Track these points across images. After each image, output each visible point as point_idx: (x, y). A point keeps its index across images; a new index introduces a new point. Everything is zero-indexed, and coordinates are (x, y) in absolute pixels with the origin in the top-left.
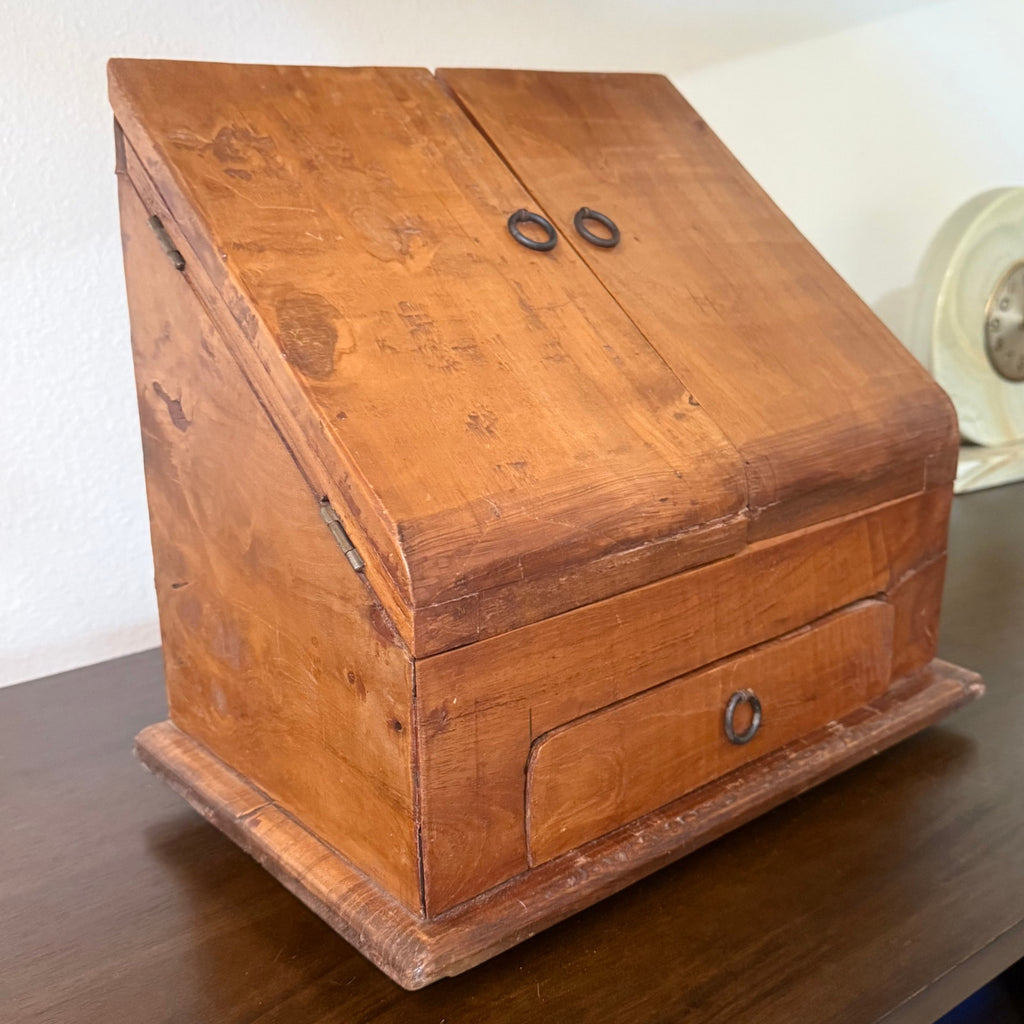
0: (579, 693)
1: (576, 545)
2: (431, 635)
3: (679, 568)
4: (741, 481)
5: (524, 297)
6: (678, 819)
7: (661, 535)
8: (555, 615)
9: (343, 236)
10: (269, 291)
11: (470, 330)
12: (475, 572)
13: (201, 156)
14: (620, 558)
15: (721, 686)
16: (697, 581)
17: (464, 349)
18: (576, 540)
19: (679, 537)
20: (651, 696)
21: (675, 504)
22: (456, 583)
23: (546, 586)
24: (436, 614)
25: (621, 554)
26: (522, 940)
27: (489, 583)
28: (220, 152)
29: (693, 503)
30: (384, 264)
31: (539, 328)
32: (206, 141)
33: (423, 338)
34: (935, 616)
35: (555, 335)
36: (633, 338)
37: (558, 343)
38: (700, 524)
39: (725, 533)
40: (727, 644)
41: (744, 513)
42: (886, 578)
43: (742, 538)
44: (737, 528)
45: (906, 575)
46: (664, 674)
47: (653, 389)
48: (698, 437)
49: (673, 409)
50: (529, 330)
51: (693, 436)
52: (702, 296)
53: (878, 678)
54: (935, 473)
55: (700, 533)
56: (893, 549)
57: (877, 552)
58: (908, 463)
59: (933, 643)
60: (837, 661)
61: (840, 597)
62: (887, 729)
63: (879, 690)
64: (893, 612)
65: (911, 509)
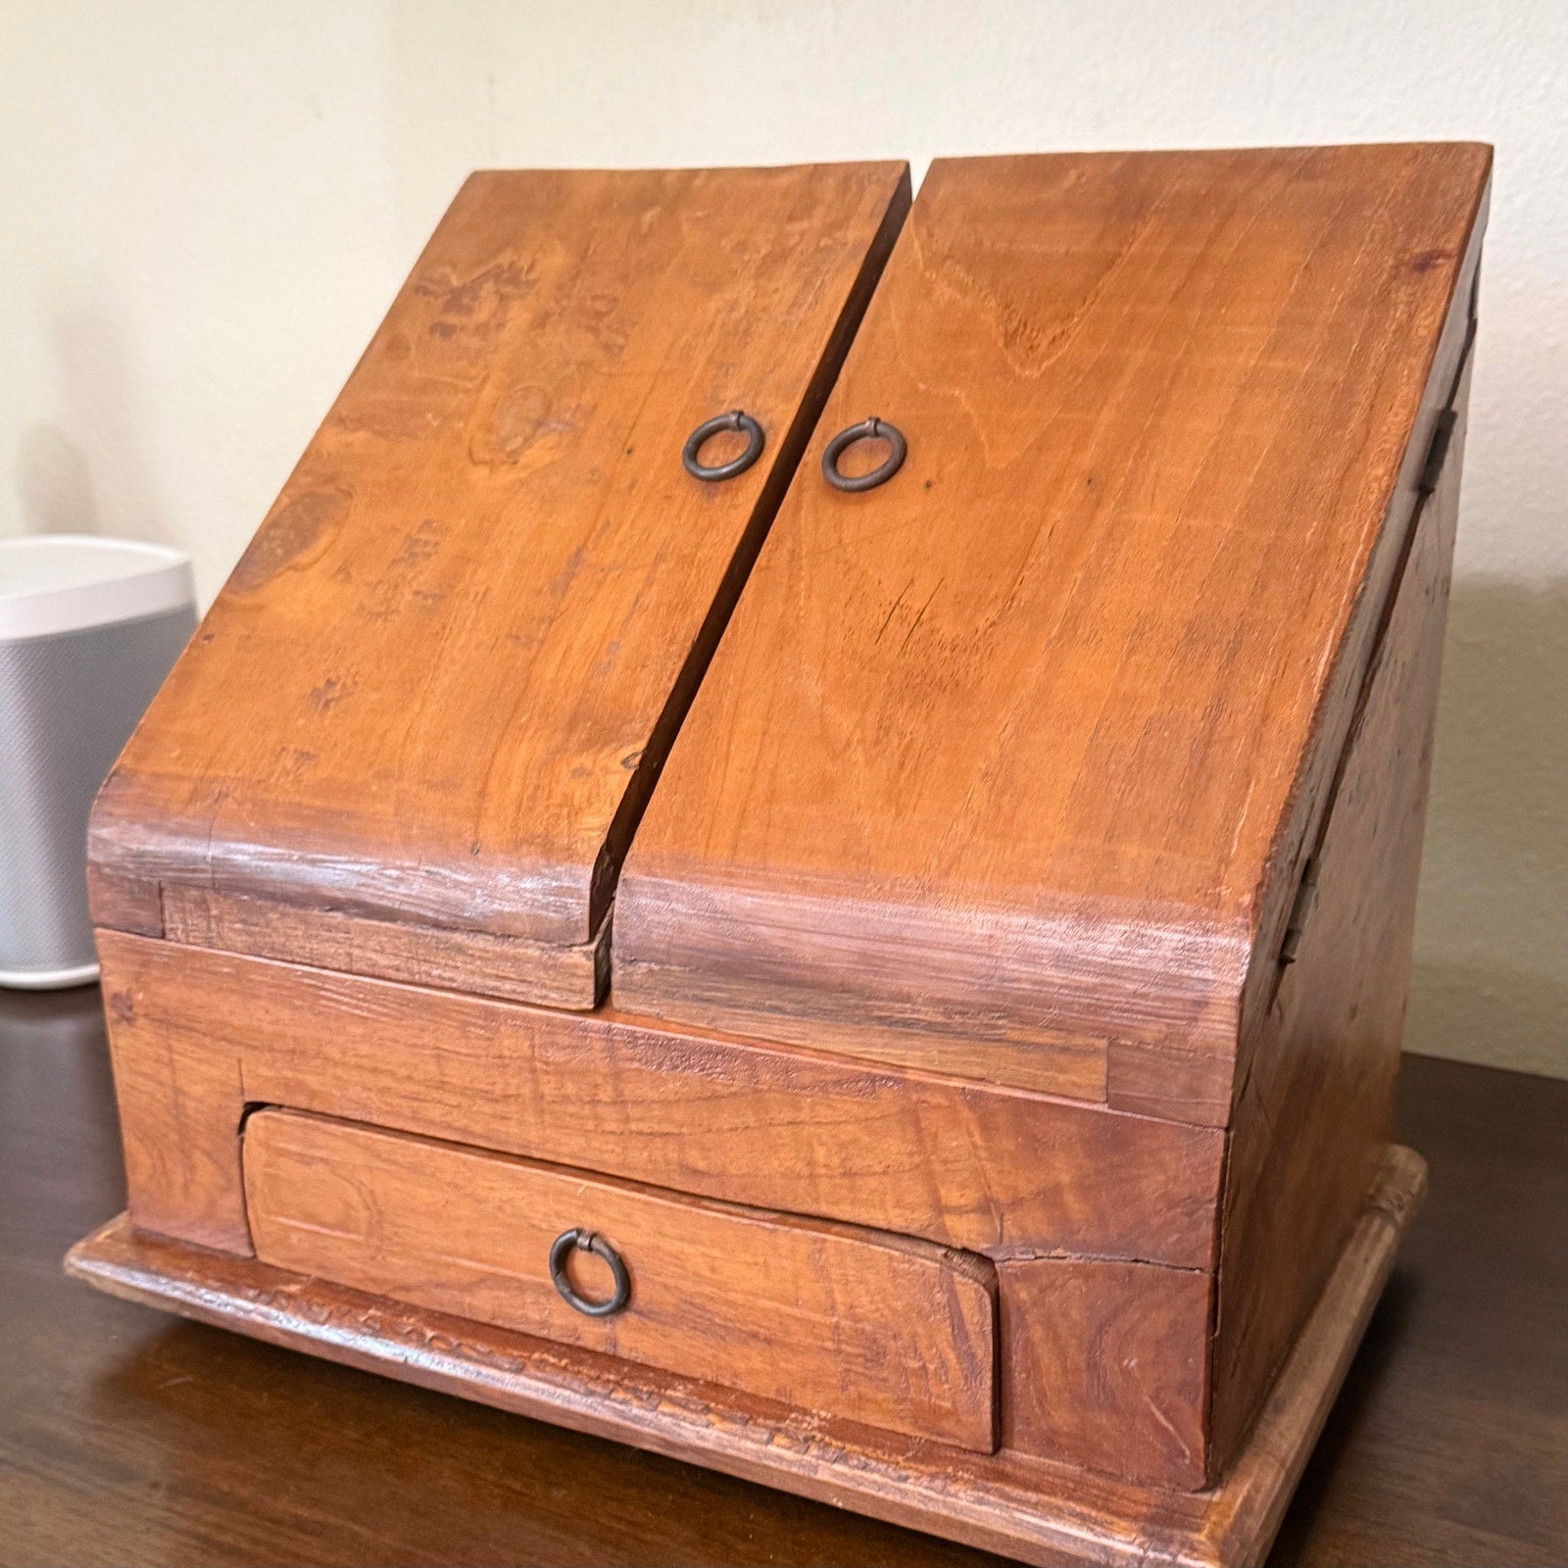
0: (309, 1080)
3: (460, 981)
5: (590, 544)
9: (465, 424)
11: (463, 575)
13: (429, 303)
14: (359, 926)
15: (551, 1203)
17: (425, 598)
27: (172, 875)
28: (456, 300)
30: (470, 467)
31: (554, 592)
32: (456, 283)
33: (401, 570)
34: (1179, 1392)
35: (562, 608)
36: (672, 641)
37: (552, 621)
38: (493, 934)
39: (546, 968)
40: (569, 1147)
41: (585, 953)
42: (987, 1229)
43: (582, 992)
44: (571, 971)
45: (1053, 1254)
46: (449, 1127)
47: (595, 723)
48: (565, 810)
49: (585, 760)
50: (539, 592)
51: (561, 806)
52: (918, 606)
53: (948, 1405)
54: (1144, 1084)
55: (498, 948)
56: (1006, 1183)
57: (952, 1167)
58: (1046, 1028)
59: (1188, 1454)
60: (828, 1310)
61: (843, 1200)
62: (874, 1482)
63: (961, 1433)
64: (986, 1300)
65: (1058, 1125)
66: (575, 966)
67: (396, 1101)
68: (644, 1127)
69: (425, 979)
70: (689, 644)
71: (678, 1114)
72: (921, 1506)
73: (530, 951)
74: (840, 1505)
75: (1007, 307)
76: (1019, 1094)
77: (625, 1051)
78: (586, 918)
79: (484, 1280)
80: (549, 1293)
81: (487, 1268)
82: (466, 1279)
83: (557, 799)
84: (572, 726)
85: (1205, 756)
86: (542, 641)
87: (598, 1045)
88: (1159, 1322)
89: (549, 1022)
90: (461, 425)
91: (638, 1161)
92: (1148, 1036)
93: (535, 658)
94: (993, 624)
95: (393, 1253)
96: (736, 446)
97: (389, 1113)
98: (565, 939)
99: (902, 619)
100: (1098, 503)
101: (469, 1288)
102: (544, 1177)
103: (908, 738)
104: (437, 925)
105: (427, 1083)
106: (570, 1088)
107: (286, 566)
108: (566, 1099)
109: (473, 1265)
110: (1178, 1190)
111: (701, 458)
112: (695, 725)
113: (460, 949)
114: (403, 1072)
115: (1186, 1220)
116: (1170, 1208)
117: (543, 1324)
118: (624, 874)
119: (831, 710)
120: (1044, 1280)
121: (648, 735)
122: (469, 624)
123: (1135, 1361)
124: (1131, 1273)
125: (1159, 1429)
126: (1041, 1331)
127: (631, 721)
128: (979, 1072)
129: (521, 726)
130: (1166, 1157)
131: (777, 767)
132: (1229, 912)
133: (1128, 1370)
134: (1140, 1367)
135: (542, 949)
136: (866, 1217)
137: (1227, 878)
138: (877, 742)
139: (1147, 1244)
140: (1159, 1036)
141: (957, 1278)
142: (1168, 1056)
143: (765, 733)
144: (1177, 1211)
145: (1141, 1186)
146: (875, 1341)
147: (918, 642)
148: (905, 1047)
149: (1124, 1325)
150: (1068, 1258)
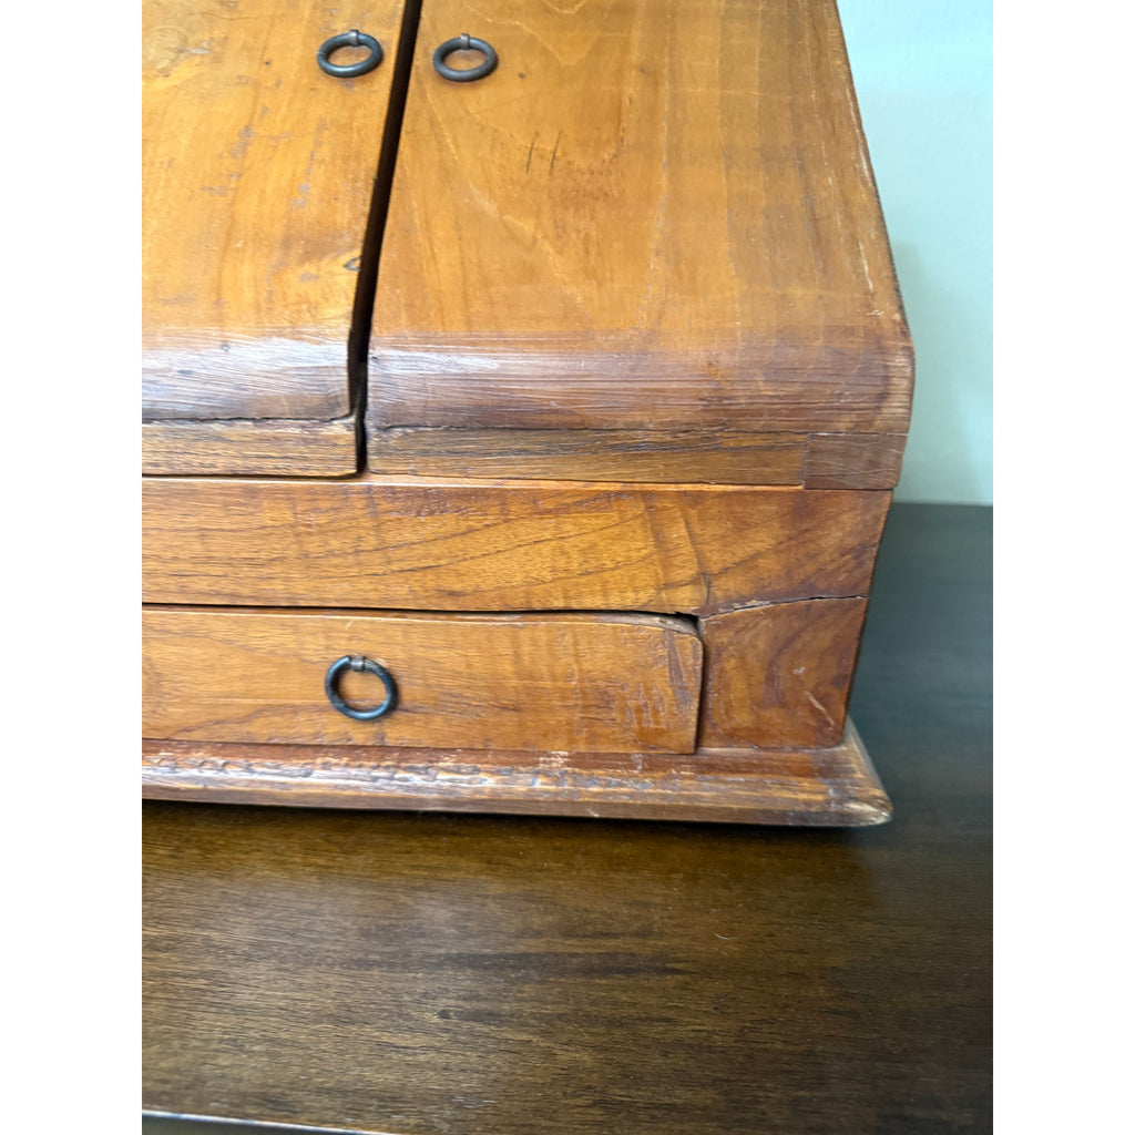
21: (205, 382)
31: (233, 156)
34: (832, 684)
35: (246, 166)
36: (355, 180)
37: (240, 175)
38: (253, 419)
39: (306, 442)
40: (336, 592)
41: (347, 426)
42: (698, 596)
43: (343, 460)
44: (332, 442)
45: (749, 604)
46: (218, 594)
47: (308, 241)
48: (305, 306)
49: (309, 268)
50: (221, 157)
51: (299, 303)
52: (550, 148)
53: (664, 727)
54: (835, 465)
55: (257, 432)
56: (714, 559)
57: (672, 554)
58: (757, 432)
59: (832, 722)
60: (568, 677)
61: (580, 595)
62: (625, 794)
63: (674, 744)
64: (700, 648)
65: (762, 507)
66: (337, 437)
67: (162, 580)
68: (405, 566)
69: (186, 470)
70: (371, 181)
71: (436, 550)
73: (290, 430)
74: (596, 815)
76: (731, 488)
77: (385, 506)
78: (346, 393)
79: (260, 711)
80: (321, 710)
81: (261, 701)
82: (243, 712)
83: (293, 299)
84: (287, 244)
85: (817, 229)
86: (236, 190)
87: (360, 505)
88: (825, 639)
89: (309, 491)
91: (400, 593)
92: (842, 426)
93: (234, 201)
94: (615, 156)
95: (173, 705)
96: (359, 55)
97: (157, 591)
98: (326, 414)
99: (541, 157)
100: (656, 84)
101: (247, 719)
102: (313, 621)
103: (583, 234)
104: (193, 419)
105: (194, 560)
106: (335, 544)
108: (332, 554)
109: (248, 701)
110: (850, 542)
111: (332, 60)
112: (395, 239)
113: (219, 438)
114: (169, 554)
115: (855, 561)
116: (843, 555)
117: (316, 735)
118: (372, 353)
119: (508, 218)
120: (740, 625)
121: (360, 245)
122: (162, 183)
123: (803, 668)
124: (808, 607)
125: (814, 711)
126: (733, 662)
127: (341, 237)
128: (697, 476)
129: (238, 250)
130: (845, 517)
131: (480, 261)
132: (887, 326)
133: (797, 676)
134: (806, 672)
135: (303, 427)
136: (599, 603)
137: (875, 304)
138: (559, 237)
139: (822, 585)
140: (850, 425)
141: (676, 636)
142: (856, 440)
143: (460, 239)
144: (848, 556)
145: (823, 543)
146: (606, 693)
147: (561, 170)
148: (636, 467)
149: (798, 645)
150: (760, 606)
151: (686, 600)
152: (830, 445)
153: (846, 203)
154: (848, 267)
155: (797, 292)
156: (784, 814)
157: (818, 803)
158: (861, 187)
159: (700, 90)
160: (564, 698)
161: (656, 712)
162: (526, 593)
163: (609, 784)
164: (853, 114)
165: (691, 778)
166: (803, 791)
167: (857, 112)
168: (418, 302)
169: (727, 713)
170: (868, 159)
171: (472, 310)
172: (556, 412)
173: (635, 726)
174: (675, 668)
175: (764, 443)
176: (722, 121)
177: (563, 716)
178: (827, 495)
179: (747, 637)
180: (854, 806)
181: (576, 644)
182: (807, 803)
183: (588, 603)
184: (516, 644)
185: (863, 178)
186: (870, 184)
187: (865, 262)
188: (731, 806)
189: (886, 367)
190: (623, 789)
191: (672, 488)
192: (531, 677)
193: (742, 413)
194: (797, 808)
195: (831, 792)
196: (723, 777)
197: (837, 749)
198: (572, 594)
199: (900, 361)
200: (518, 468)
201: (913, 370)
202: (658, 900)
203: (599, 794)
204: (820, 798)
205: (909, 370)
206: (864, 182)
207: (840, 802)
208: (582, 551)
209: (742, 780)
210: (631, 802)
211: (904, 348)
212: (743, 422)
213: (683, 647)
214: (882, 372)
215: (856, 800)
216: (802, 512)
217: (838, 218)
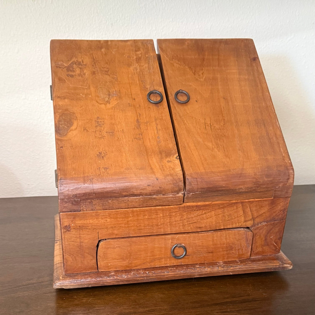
0: (116, 232)
1: (115, 193)
2: (65, 207)
3: (154, 205)
4: (181, 184)
5: (139, 118)
6: (147, 272)
7: (146, 195)
8: (107, 210)
9: (91, 96)
10: (60, 111)
11: (115, 127)
12: (79, 194)
13: (62, 70)
14: (131, 199)
15: (171, 241)
16: (163, 210)
17: (109, 133)
18: (114, 191)
19: (154, 196)
20: (143, 238)
21: (153, 187)
22: (73, 196)
23: (104, 202)
24: (66, 202)
25: (131, 198)
26: (87, 287)
27: (84, 198)
28: (69, 69)
29: (160, 188)
30: (99, 105)
31: (138, 129)
32: (66, 65)
33: (99, 128)
34: (278, 239)
35: (142, 132)
36: (169, 135)
37: (142, 134)
38: (162, 194)
39: (173, 198)
40: (174, 230)
41: (182, 194)
42: (251, 223)
43: (181, 201)
44: (178, 197)
45: (262, 224)
46: (149, 233)
47: (165, 152)
48: (171, 169)
49: (168, 159)
50: (135, 129)
52: (209, 123)
53: (244, 253)
54: (279, 193)
55: (163, 196)
56: (255, 214)
57: (246, 214)
58: (264, 188)
59: (278, 248)
60: (224, 244)
61: (227, 225)
62: (238, 268)
63: (245, 257)
64: (252, 234)
65: (265, 203)
68: (190, 222)
71: (197, 218)
72: (246, 269)
73: (170, 196)
74: (232, 274)
75: (190, 68)
76: (259, 199)
77: (188, 210)
78: (183, 187)
83: (168, 167)
84: (161, 153)
85: (271, 141)
86: (143, 138)
87: (182, 210)
88: (277, 229)
89: (172, 208)
90: (90, 96)
91: (188, 229)
93: (143, 141)
94: (224, 124)
95: (134, 260)
98: (178, 192)
99: (208, 125)
100: (228, 102)
101: (151, 262)
102: (169, 237)
103: (222, 146)
104: (150, 195)
105: (144, 226)
107: (70, 130)
108: (175, 221)
109: (152, 257)
110: (282, 208)
112: (183, 150)
113: (155, 199)
119: (206, 143)
120: (260, 228)
121: (177, 152)
122: (123, 137)
123: (272, 237)
124: (274, 223)
125: (274, 246)
126: (258, 237)
127: (172, 151)
128: (252, 198)
129: (150, 155)
130: (281, 204)
131: (203, 154)
132: (288, 164)
133: (271, 238)
134: (273, 237)
135: (173, 195)
136: (231, 227)
137: (285, 159)
138: (218, 147)
139: (276, 218)
140: (282, 185)
141: (247, 232)
142: (283, 188)
143: (197, 149)
144: (282, 211)
145: (277, 209)
146: (232, 246)
147: (213, 129)
148: (240, 197)
149: (271, 231)
150: (264, 224)
151: (249, 224)
152: (278, 189)
153: (276, 134)
154: (278, 150)
155: (269, 157)
156: (271, 268)
157: (278, 265)
158: (278, 129)
159: (238, 104)
160: (222, 249)
161: (242, 250)
162: (215, 226)
163: (234, 267)
164: (273, 109)
165: (251, 263)
166: (275, 263)
167: (274, 108)
168: (193, 165)
169: (256, 248)
170: (278, 121)
171: (205, 166)
172: (224, 187)
173: (238, 254)
174: (247, 240)
175: (266, 190)
176: (245, 113)
177: (222, 253)
178: (277, 199)
179: (261, 231)
180: (285, 265)
181: (226, 236)
182: (276, 266)
183: (229, 227)
184: (213, 237)
185: (278, 127)
186: (280, 128)
187: (282, 149)
188: (260, 268)
189: (289, 173)
190: (237, 267)
191: (247, 200)
192: (216, 245)
193: (261, 185)
194: (274, 267)
195: (280, 263)
196: (257, 262)
197: (279, 254)
198: (225, 225)
199: (291, 171)
200: (215, 199)
201: (294, 173)
202: (248, 289)
203: (232, 269)
204: (278, 264)
205: (293, 173)
206: (278, 128)
207: (282, 265)
208: (228, 216)
209: (261, 262)
210: (239, 270)
211: (292, 169)
212: (262, 186)
213: (248, 234)
214: (288, 174)
215: (286, 264)
216: (273, 203)
217: (274, 138)
